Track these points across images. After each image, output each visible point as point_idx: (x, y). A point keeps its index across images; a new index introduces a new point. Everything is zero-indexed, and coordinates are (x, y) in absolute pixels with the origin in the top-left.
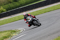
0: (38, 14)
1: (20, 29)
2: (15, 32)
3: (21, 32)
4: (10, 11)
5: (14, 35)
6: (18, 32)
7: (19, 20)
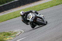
0: (42, 8)
1: (16, 31)
2: (9, 35)
3: (17, 35)
4: (2, 5)
5: (8, 39)
6: (14, 35)
7: (15, 17)
